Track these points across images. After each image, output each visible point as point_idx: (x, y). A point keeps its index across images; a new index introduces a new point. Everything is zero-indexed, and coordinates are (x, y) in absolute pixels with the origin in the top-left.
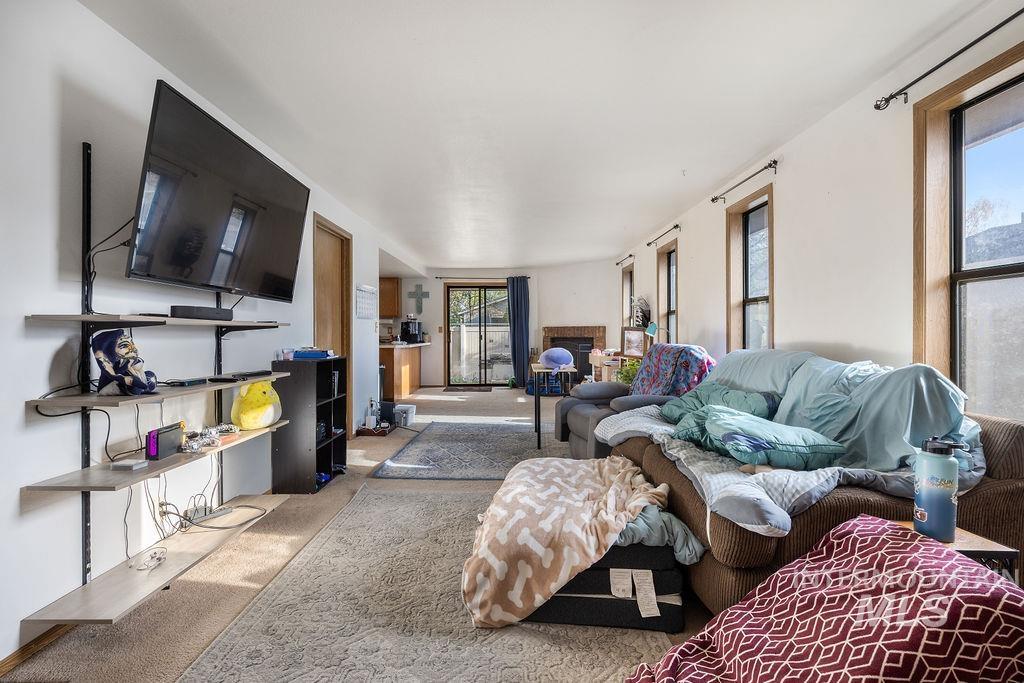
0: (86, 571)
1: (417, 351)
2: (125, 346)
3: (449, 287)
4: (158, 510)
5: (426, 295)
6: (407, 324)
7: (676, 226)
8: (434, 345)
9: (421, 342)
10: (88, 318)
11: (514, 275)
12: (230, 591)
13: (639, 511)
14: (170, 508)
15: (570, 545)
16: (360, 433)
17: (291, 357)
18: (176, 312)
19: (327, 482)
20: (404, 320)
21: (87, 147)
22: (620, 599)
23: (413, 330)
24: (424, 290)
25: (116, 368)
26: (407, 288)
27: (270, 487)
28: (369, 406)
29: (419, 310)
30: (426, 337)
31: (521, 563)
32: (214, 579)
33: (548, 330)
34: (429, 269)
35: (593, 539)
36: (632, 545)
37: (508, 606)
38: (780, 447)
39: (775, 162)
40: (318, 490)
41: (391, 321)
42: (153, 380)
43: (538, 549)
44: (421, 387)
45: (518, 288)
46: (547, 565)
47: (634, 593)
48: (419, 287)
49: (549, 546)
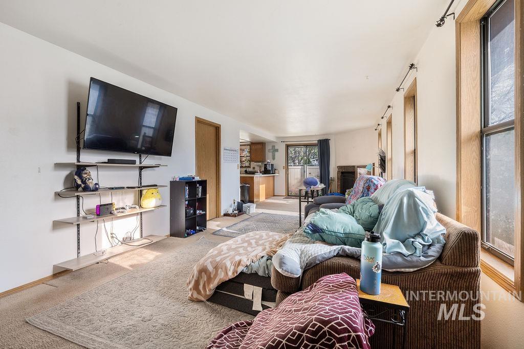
0: (78, 253)
1: (271, 178)
2: (86, 174)
3: (288, 146)
4: (110, 236)
5: (277, 150)
6: (266, 165)
7: (389, 107)
8: (280, 175)
9: (272, 174)
10: (79, 164)
11: (321, 138)
12: (121, 269)
13: (258, 257)
14: (114, 235)
15: (222, 269)
16: (226, 215)
17: (178, 180)
18: (110, 161)
19: (193, 234)
20: (266, 163)
21: (78, 104)
22: (247, 299)
23: (269, 168)
24: (276, 148)
25: (82, 182)
26: (268, 147)
27: (169, 233)
28: (233, 203)
29: (274, 158)
30: (277, 171)
31: (203, 273)
32: (118, 263)
33: (340, 167)
34: (278, 138)
35: (233, 267)
36: (251, 274)
37: (199, 293)
38: (327, 232)
39: (412, 65)
40: (186, 237)
41: (260, 164)
42: (97, 186)
43: (210, 268)
44: (274, 196)
45: (324, 146)
46: (212, 276)
47: (253, 298)
48: (274, 147)
49: (215, 268)
